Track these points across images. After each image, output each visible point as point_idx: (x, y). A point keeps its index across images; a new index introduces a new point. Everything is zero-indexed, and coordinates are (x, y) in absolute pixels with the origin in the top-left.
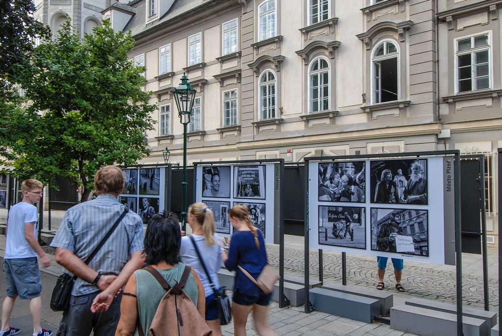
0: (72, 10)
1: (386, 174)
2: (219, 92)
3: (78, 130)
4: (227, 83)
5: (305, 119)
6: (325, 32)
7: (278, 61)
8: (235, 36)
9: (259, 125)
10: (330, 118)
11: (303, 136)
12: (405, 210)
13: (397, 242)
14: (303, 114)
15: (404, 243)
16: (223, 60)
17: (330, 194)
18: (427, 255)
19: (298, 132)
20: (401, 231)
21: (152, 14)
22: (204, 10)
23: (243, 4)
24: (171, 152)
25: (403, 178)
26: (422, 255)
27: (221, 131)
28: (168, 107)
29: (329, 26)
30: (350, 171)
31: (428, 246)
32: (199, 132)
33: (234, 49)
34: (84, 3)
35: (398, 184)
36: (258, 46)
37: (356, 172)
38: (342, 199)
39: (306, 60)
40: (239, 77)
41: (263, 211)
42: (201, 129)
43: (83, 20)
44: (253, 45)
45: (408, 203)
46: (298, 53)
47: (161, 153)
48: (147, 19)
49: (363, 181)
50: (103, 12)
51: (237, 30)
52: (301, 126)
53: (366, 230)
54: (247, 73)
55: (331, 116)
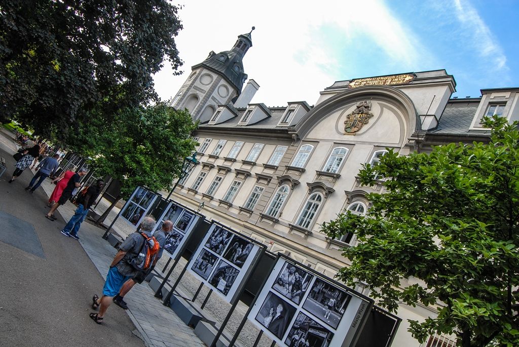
0: (203, 97)
1: (236, 244)
2: (253, 185)
3: (136, 157)
4: (261, 181)
5: (291, 227)
6: (330, 180)
7: (295, 183)
8: (280, 157)
9: (263, 217)
10: (306, 234)
11: (284, 238)
12: (232, 267)
13: (220, 282)
14: (291, 224)
15: (222, 284)
16: (266, 166)
17: (211, 244)
18: (226, 295)
19: (283, 233)
20: (224, 278)
21: (244, 120)
22: (272, 133)
23: (294, 140)
24: (205, 207)
25: (241, 250)
26: (224, 294)
27: (241, 209)
28: (220, 179)
29: (334, 177)
30: (225, 236)
31: (229, 290)
32: (228, 203)
33: (276, 164)
34: (213, 96)
35: (238, 252)
36: (289, 168)
37: (227, 238)
38: (214, 249)
39: (311, 191)
40: (269, 182)
41: (180, 240)
42: (231, 202)
43: (206, 105)
44: (286, 166)
45: (235, 264)
46: (308, 184)
47: (199, 204)
48: (240, 122)
49: (226, 244)
50: (219, 106)
51: (284, 153)
52: (286, 230)
53: (212, 270)
54: (275, 181)
55: (306, 233)
